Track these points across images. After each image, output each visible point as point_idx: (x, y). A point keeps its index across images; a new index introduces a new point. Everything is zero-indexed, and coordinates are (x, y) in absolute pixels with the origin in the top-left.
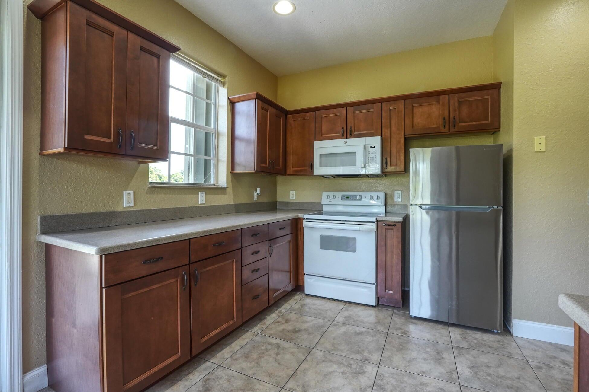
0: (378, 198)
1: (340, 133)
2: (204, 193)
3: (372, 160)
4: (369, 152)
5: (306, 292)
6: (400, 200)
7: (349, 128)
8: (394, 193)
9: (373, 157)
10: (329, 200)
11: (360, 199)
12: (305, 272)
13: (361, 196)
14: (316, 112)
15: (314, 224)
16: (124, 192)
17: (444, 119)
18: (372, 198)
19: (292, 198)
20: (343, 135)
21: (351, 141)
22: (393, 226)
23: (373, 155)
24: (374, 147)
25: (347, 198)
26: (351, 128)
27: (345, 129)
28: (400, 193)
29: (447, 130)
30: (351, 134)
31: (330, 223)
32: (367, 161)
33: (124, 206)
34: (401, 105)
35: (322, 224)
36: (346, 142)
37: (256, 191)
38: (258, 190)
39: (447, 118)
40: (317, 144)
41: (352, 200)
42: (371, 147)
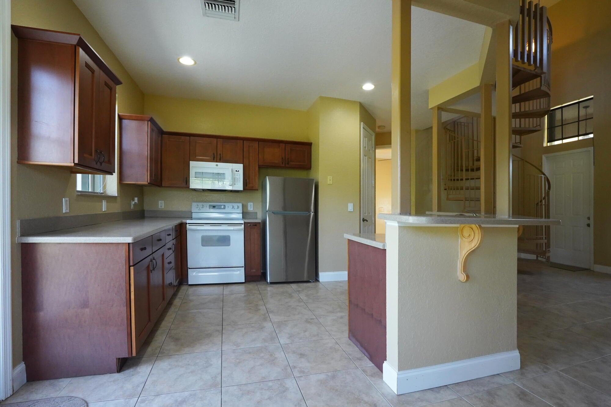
0: (238, 207)
1: (211, 157)
2: (106, 201)
3: (237, 180)
4: (235, 174)
5: (190, 283)
6: (252, 209)
7: (218, 154)
8: (248, 204)
9: (238, 178)
10: (198, 209)
11: (224, 208)
12: (189, 266)
13: (225, 206)
14: (191, 137)
15: (197, 227)
16: (64, 199)
17: (282, 158)
18: (233, 207)
19: (161, 207)
20: (214, 159)
21: (221, 165)
22: (255, 226)
23: (238, 177)
24: (239, 171)
25: (213, 207)
26: (220, 155)
27: (215, 154)
28: (252, 204)
29: (284, 165)
30: (220, 160)
31: (209, 226)
32: (234, 180)
33: (64, 212)
34: (256, 145)
35: (202, 227)
36: (217, 165)
37: (133, 200)
38: (136, 199)
39: (284, 158)
40: (192, 163)
41: (218, 209)
42: (236, 171)
